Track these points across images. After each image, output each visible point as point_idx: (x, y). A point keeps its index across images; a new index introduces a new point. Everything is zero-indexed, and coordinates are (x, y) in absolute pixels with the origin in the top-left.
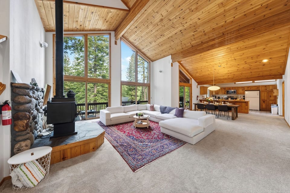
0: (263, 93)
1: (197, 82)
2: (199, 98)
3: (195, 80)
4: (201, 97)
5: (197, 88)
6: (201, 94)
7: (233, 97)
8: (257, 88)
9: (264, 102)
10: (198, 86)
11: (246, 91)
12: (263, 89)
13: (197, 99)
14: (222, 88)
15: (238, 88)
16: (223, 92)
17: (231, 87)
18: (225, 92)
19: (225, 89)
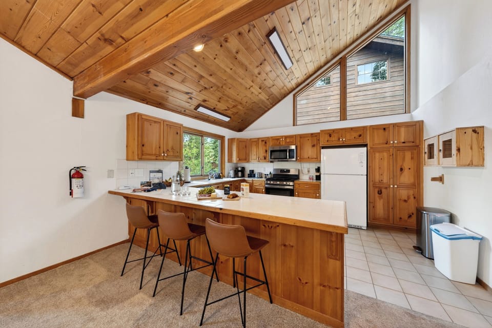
0: (377, 155)
6: (127, 159)
7: (289, 171)
8: (356, 135)
9: (380, 193)
11: (323, 148)
12: (378, 139)
13: (71, 194)
14: (258, 139)
15: (301, 137)
16: (262, 153)
17: (282, 137)
18: (265, 155)
19: (266, 143)
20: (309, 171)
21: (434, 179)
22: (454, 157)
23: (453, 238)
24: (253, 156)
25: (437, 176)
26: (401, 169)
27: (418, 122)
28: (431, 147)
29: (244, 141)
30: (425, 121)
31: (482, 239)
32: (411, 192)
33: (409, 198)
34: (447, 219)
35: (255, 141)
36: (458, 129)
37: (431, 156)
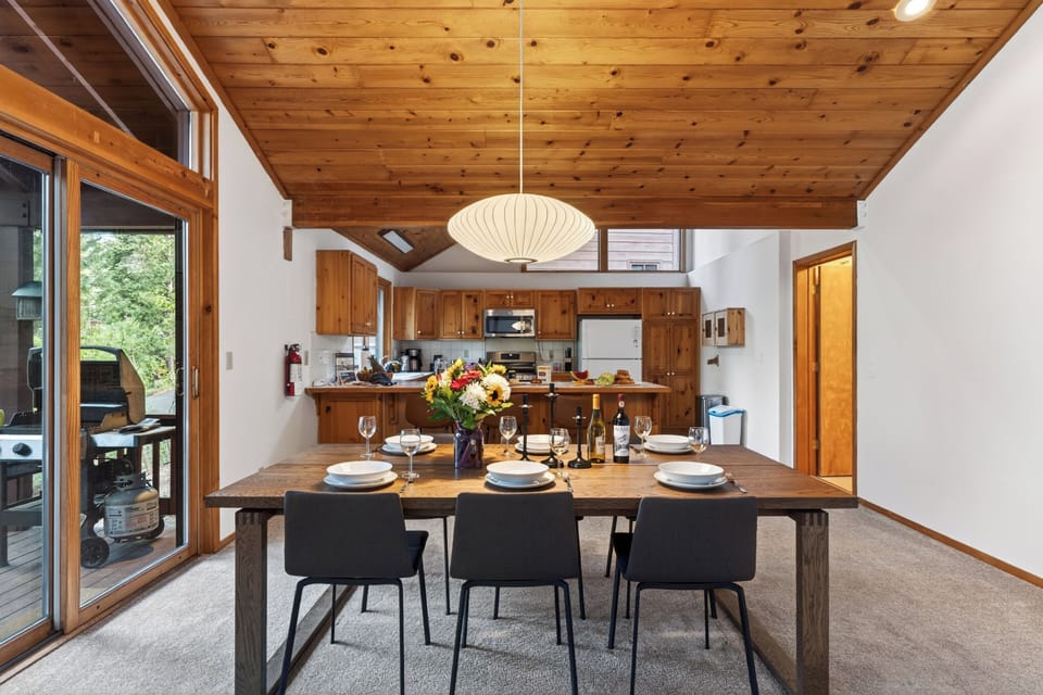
1: (286, 190)
2: (303, 378)
3: (264, 155)
4: (327, 360)
5: (288, 256)
6: (320, 331)
7: (517, 356)
8: (629, 301)
10: (297, 234)
11: (583, 317)
12: (654, 308)
13: (289, 390)
14: (459, 292)
15: (543, 296)
16: (467, 321)
17: (509, 292)
18: (475, 325)
19: (475, 301)
20: (551, 356)
21: (710, 362)
22: (726, 337)
23: (725, 415)
24: (449, 326)
25: (713, 357)
26: (679, 351)
27: (696, 289)
28: (708, 323)
29: (429, 295)
30: (702, 289)
31: (743, 412)
32: (688, 381)
33: (686, 388)
34: (721, 402)
35: (452, 296)
36: (729, 309)
37: (708, 335)
